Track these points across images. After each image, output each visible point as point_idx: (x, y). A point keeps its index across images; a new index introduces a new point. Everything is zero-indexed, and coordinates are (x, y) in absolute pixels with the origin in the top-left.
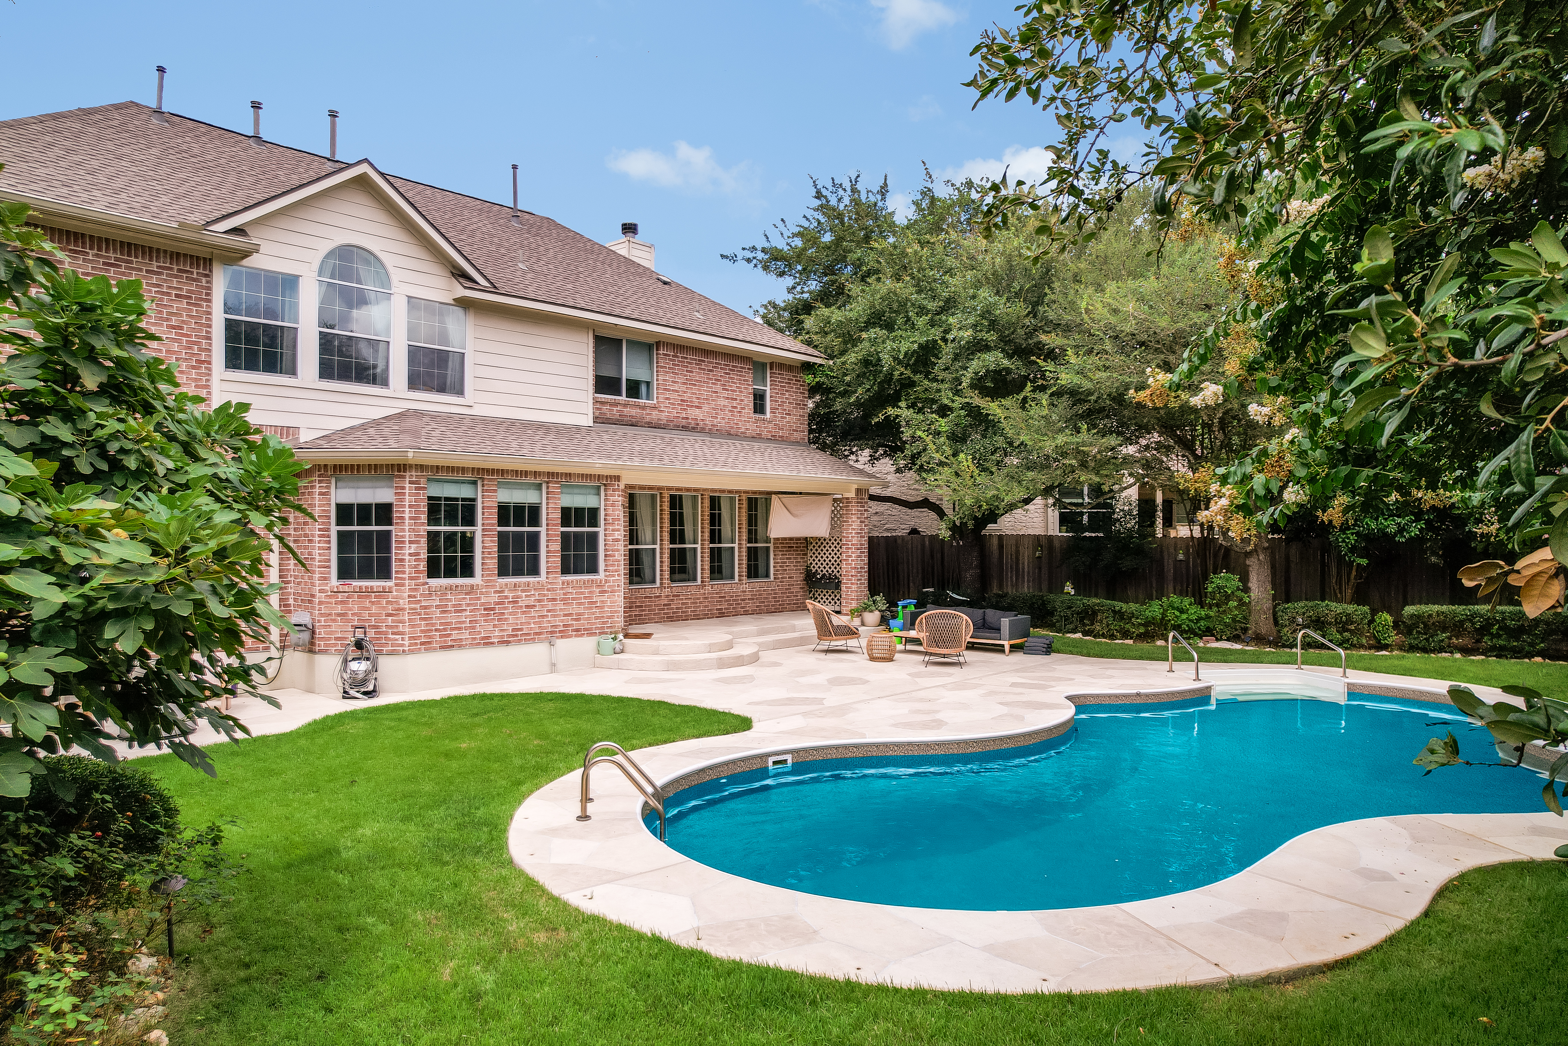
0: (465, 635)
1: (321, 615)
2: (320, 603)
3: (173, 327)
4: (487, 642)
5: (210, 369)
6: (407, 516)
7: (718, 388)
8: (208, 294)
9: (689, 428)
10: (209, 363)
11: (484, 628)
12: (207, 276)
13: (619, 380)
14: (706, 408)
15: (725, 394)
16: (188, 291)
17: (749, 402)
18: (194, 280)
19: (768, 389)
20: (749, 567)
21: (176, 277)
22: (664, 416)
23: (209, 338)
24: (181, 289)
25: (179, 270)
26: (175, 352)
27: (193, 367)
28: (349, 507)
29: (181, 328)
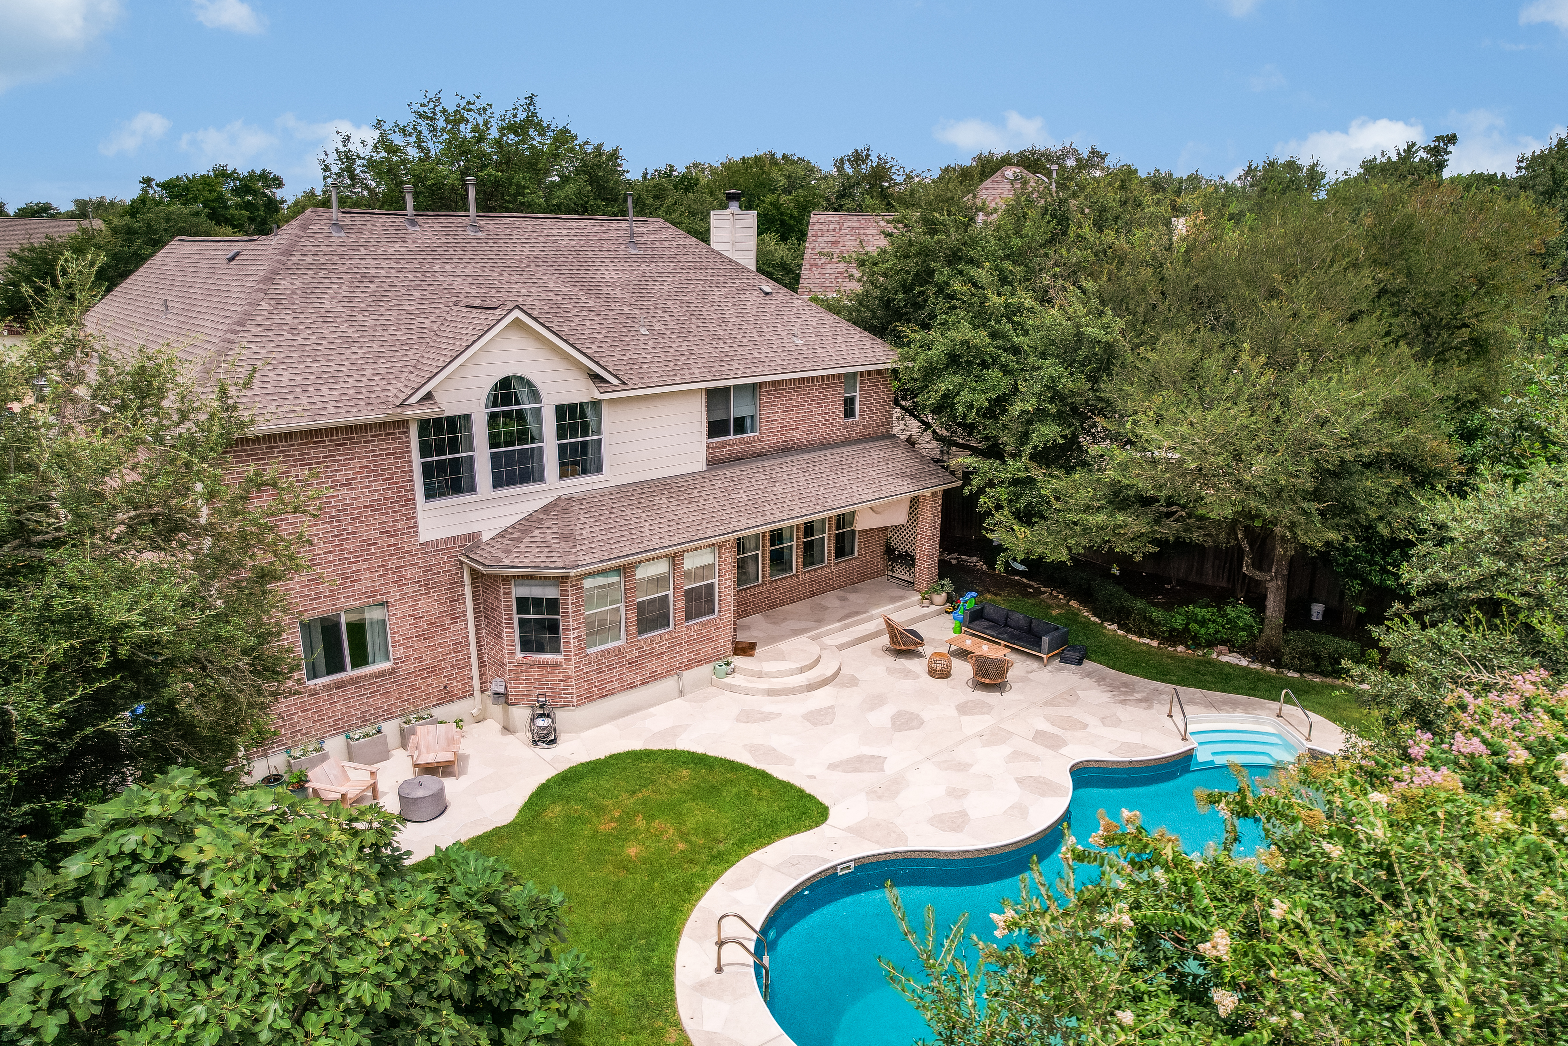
0: (616, 685)
1: (511, 679)
2: (510, 671)
3: (386, 479)
4: (632, 686)
5: (414, 504)
6: (570, 611)
7: (814, 407)
8: (407, 447)
9: (786, 450)
10: (414, 499)
11: (629, 677)
12: (405, 433)
13: (727, 421)
14: (802, 428)
15: (820, 411)
16: (394, 448)
17: (840, 411)
18: (397, 439)
19: (858, 394)
20: (837, 549)
21: (384, 440)
22: (765, 445)
23: (412, 481)
24: (388, 449)
25: (387, 434)
26: (389, 498)
27: (403, 506)
28: (526, 600)
29: (392, 478)
